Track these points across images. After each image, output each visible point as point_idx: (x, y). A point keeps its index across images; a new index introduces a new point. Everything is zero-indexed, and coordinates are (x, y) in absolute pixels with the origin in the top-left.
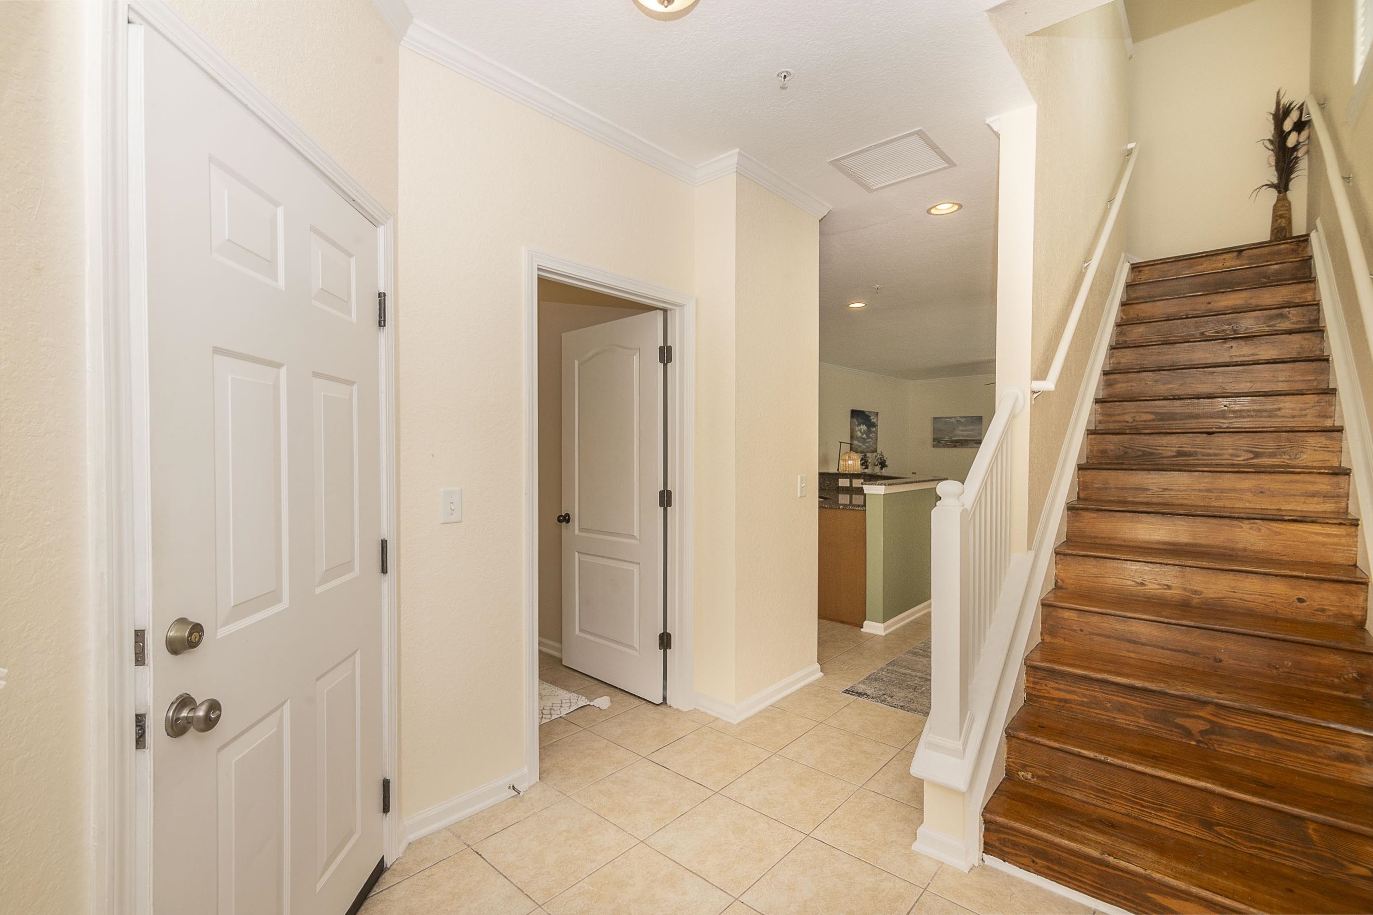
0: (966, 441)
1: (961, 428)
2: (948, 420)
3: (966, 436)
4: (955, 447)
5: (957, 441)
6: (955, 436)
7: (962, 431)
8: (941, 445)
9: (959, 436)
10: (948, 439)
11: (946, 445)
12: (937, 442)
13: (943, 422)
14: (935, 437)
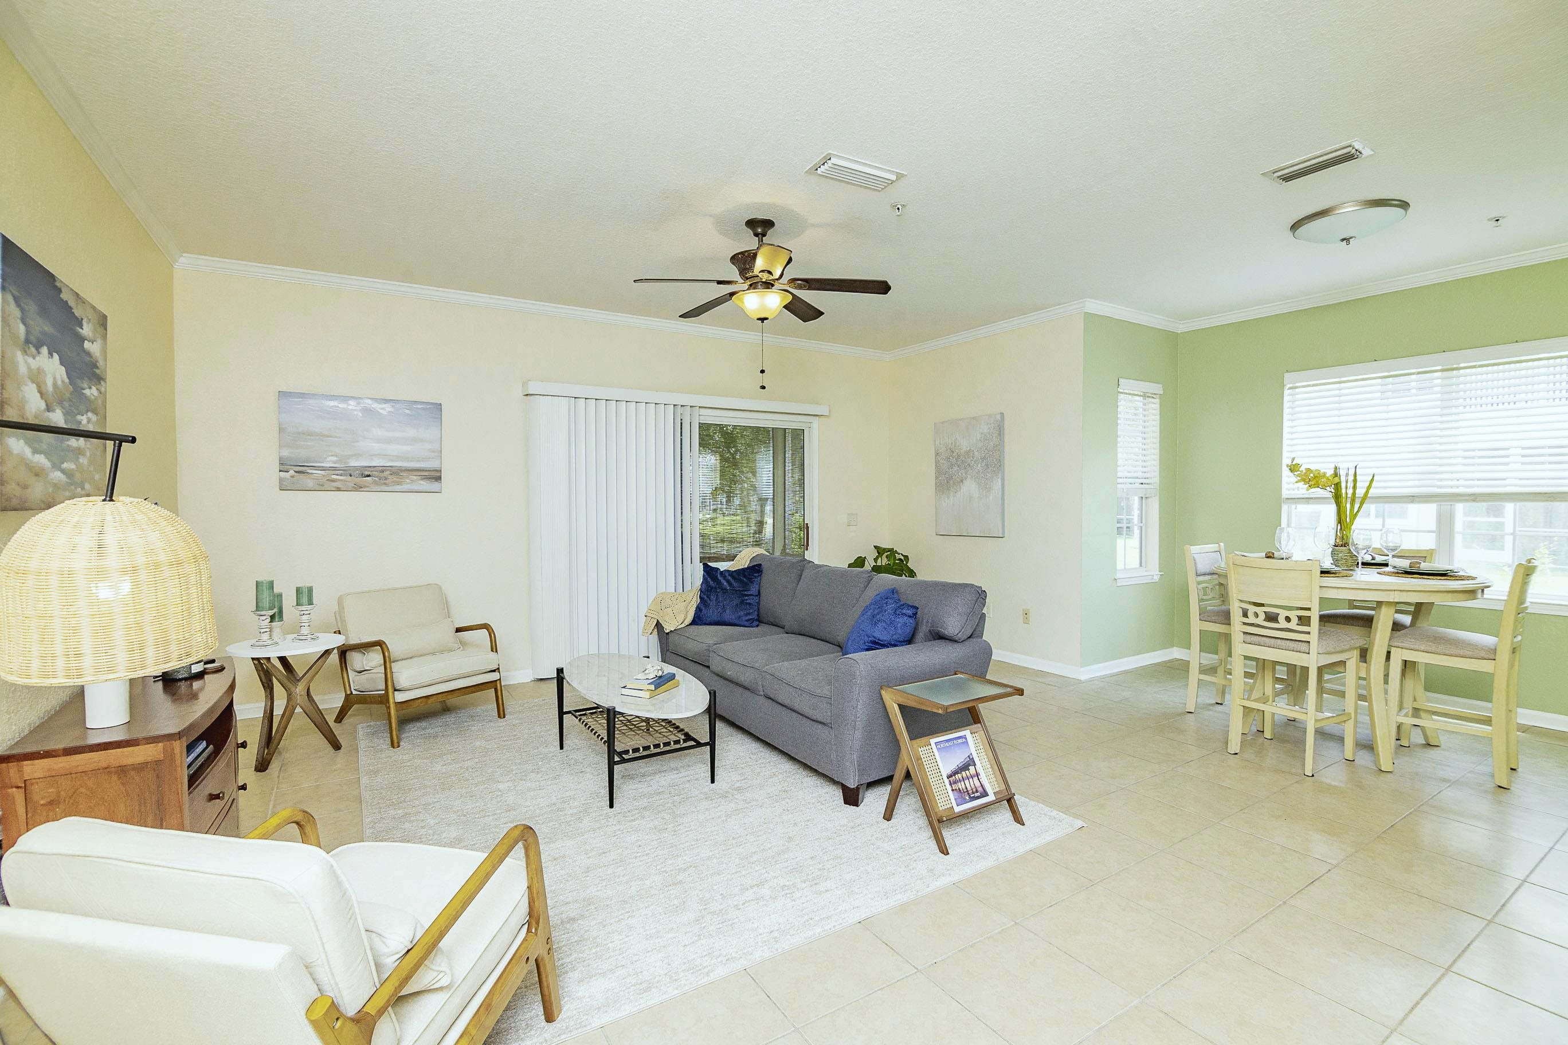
0: (397, 472)
1: (377, 432)
2: (332, 403)
3: (399, 458)
4: (358, 488)
5: (366, 472)
6: (357, 456)
8: (310, 483)
9: (371, 455)
10: (335, 463)
11: (328, 480)
12: (296, 472)
13: (317, 409)
14: (286, 453)
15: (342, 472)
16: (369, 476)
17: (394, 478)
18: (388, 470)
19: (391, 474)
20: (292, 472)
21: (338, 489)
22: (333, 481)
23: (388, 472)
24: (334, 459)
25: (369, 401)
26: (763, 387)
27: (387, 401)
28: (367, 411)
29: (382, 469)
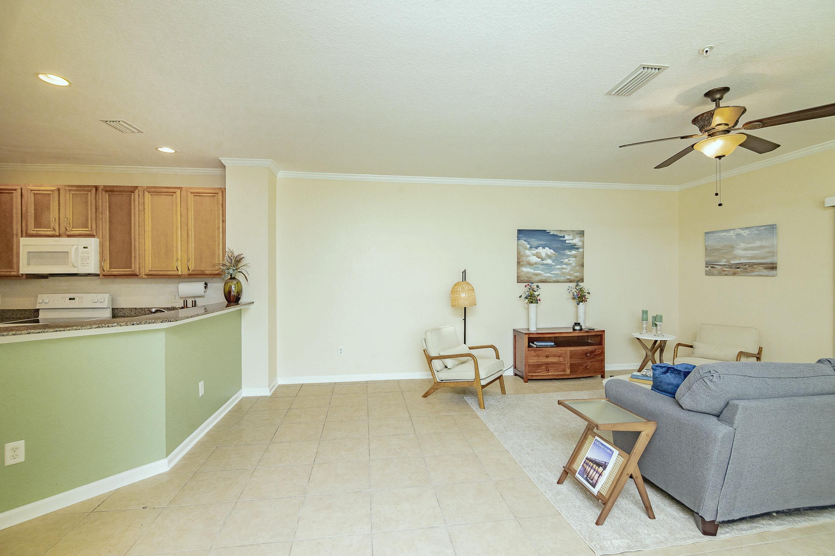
0: (751, 265)
1: (743, 245)
2: (723, 234)
3: (752, 258)
4: (734, 274)
5: (738, 266)
6: (735, 258)
7: (746, 249)
8: (716, 272)
9: (741, 257)
10: (725, 262)
11: (723, 271)
12: (711, 267)
13: (718, 237)
14: (708, 259)
15: (728, 266)
16: (739, 268)
17: (750, 269)
18: (747, 264)
19: (749, 267)
20: (709, 267)
21: (726, 275)
22: (724, 271)
23: (747, 266)
24: (725, 260)
25: (739, 230)
26: (720, 205)
27: (747, 228)
28: (738, 235)
29: (745, 264)
